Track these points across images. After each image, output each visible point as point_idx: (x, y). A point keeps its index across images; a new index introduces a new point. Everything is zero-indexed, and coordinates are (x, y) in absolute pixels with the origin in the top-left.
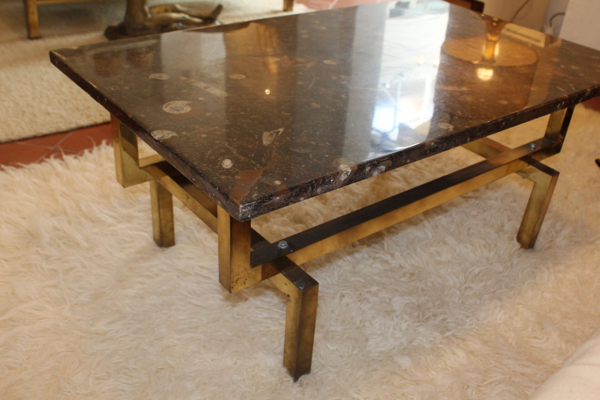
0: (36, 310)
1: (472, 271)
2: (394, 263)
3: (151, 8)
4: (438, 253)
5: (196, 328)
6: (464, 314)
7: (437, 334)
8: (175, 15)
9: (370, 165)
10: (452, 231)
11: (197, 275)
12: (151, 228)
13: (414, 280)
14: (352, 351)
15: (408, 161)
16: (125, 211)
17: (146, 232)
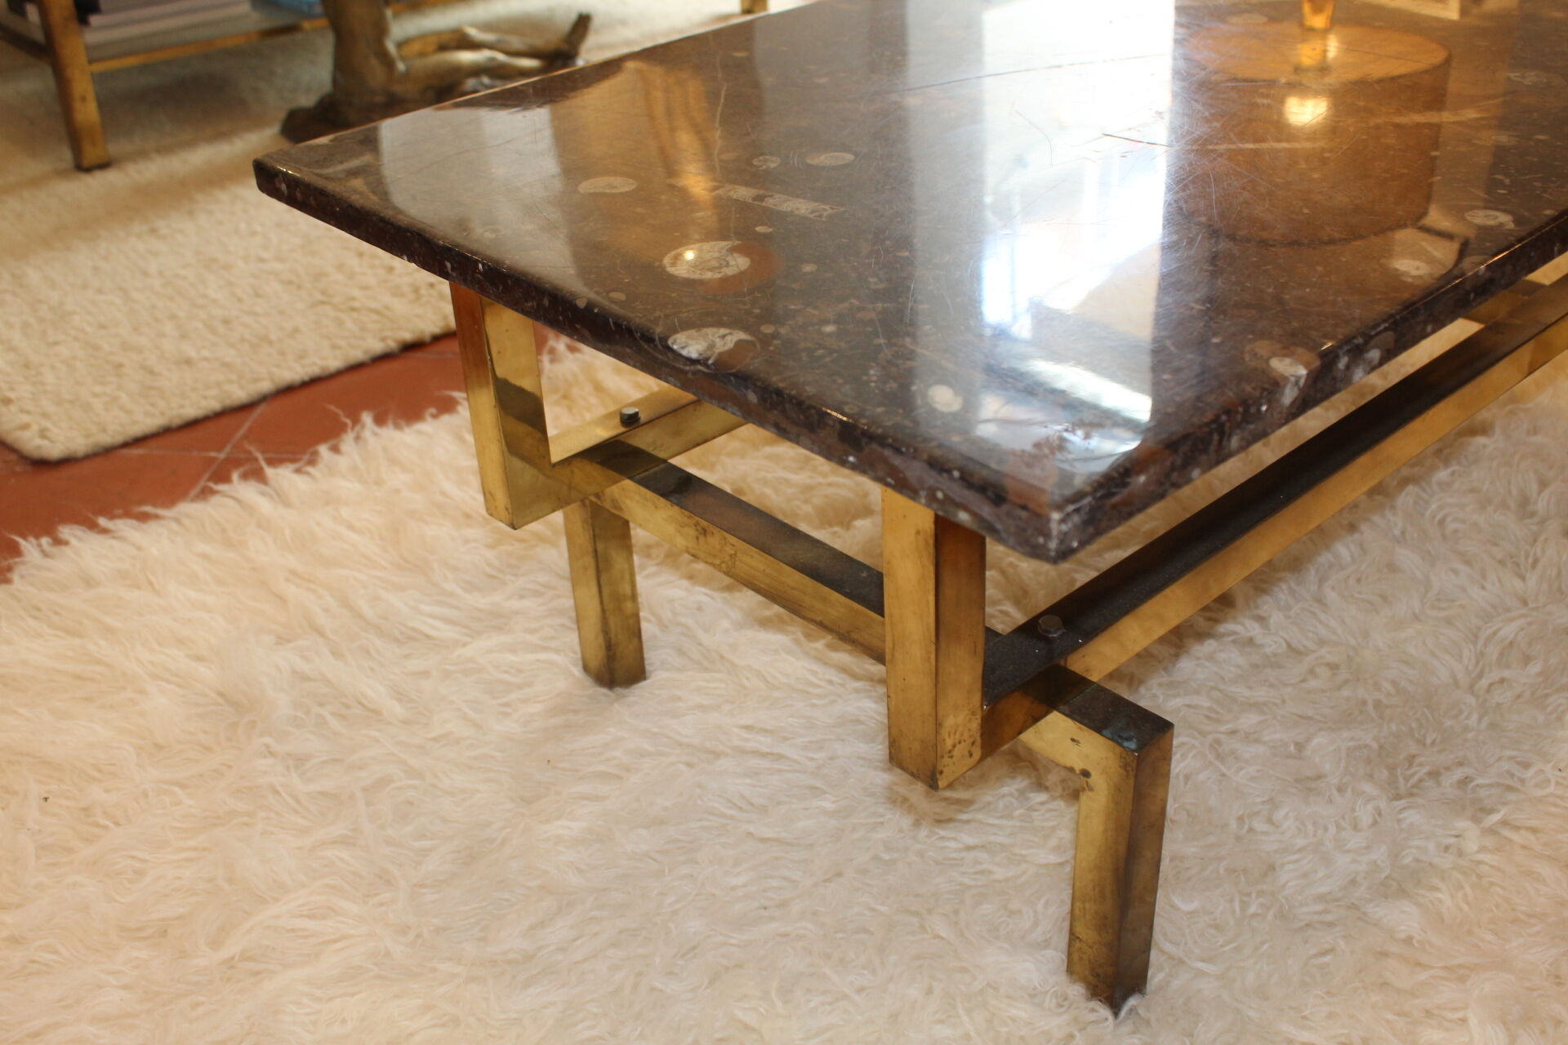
0: (310, 917)
1: (1495, 633)
2: (1271, 643)
3: (400, 45)
4: (1384, 598)
5: (783, 904)
6: (1511, 758)
7: (1463, 824)
8: (466, 57)
9: (1348, 351)
10: (1397, 532)
11: (743, 752)
12: (572, 639)
13: (1346, 682)
14: (1244, 905)
15: (1429, 328)
16: (482, 601)
17: (557, 651)
